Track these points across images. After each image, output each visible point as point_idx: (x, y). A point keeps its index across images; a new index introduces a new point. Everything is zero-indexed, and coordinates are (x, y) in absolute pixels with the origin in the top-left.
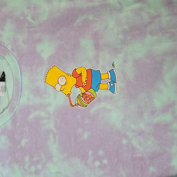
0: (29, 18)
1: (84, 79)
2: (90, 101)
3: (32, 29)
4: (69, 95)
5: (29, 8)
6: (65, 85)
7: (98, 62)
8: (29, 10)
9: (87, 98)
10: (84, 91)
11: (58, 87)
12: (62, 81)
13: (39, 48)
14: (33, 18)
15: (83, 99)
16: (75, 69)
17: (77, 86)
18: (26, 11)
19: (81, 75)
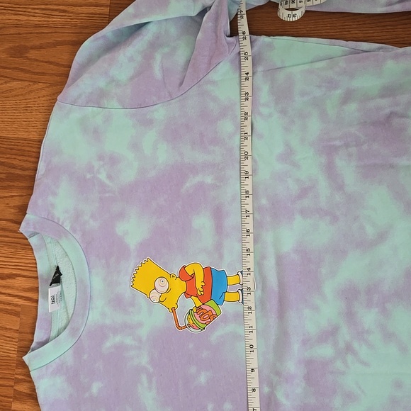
0: (103, 176)
1: (199, 283)
2: (209, 320)
3: (107, 195)
4: (173, 309)
5: (101, 158)
6: (167, 292)
7: (221, 257)
8: (101, 163)
9: (204, 316)
10: (199, 304)
11: (155, 296)
12: (162, 286)
13: (121, 228)
14: (109, 177)
15: (197, 316)
16: (184, 267)
17: (188, 294)
18: (96, 164)
19: (193, 276)
